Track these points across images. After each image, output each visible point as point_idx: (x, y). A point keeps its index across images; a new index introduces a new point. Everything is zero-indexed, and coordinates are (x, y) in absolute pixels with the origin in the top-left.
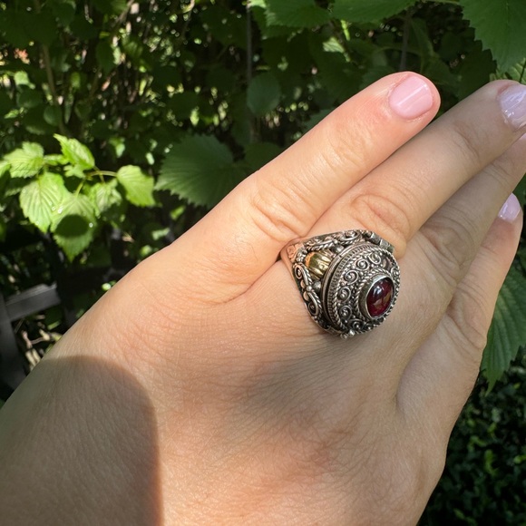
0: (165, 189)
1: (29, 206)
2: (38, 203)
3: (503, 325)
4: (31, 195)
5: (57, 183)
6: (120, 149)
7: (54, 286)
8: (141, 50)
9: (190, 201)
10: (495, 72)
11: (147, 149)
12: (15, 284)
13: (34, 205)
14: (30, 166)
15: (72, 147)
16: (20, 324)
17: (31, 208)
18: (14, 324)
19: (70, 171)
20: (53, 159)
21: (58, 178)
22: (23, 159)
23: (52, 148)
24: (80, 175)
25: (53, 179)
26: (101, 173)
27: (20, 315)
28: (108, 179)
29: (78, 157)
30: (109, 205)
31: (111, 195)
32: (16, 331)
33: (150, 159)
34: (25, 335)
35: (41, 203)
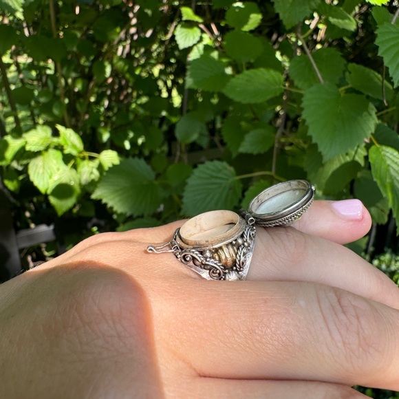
0: (99, 198)
1: (35, 173)
2: (41, 171)
4: (37, 166)
5: (56, 158)
6: (106, 136)
7: (52, 227)
8: (126, 68)
11: (126, 137)
13: (38, 173)
14: (41, 143)
15: (68, 135)
16: (25, 251)
17: (36, 175)
18: (21, 251)
19: (67, 151)
20: (55, 140)
21: (58, 154)
22: (36, 138)
24: (74, 153)
25: (53, 155)
26: (87, 154)
27: (26, 244)
29: (72, 143)
31: (92, 173)
32: (22, 256)
33: (127, 145)
34: (29, 258)
35: (43, 173)
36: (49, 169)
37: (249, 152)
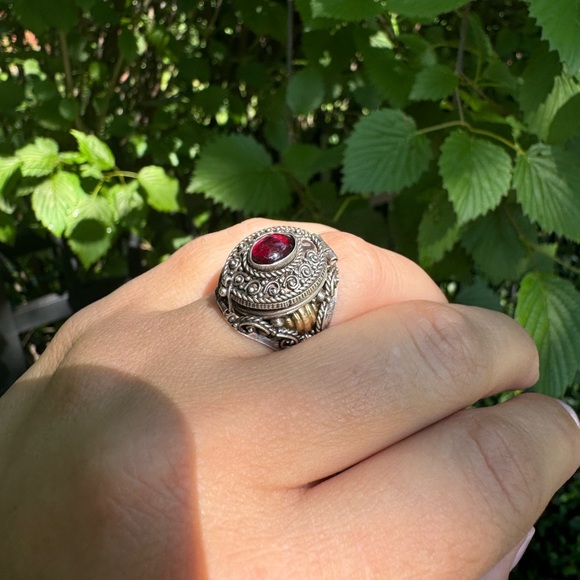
0: (199, 192)
1: (42, 208)
2: (52, 205)
3: (560, 347)
4: (45, 197)
5: (73, 183)
6: (141, 148)
7: (66, 297)
8: (167, 39)
9: (226, 205)
10: (560, 75)
11: (171, 148)
12: (22, 293)
13: (48, 208)
14: (44, 164)
15: (91, 144)
16: (28, 337)
17: (45, 210)
18: (22, 336)
19: (87, 171)
20: (69, 157)
21: (74, 178)
22: (36, 155)
23: (68, 145)
24: (98, 175)
25: (68, 179)
26: (121, 174)
27: (28, 326)
28: (128, 180)
29: (96, 155)
30: (130, 209)
31: (132, 199)
32: (24, 344)
33: (174, 160)
34: (33, 349)
35: (55, 206)
36: (64, 199)
37: (426, 98)
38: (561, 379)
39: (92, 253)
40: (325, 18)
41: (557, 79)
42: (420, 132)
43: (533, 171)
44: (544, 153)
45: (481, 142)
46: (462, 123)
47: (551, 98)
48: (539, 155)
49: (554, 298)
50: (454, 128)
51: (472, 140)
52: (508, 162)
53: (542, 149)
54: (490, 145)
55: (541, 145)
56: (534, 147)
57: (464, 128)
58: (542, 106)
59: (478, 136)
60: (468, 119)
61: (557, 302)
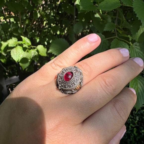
0: (51, 52)
2: (15, 54)
4: (14, 52)
5: (21, 49)
6: (38, 40)
7: (18, 76)
8: (45, 14)
11: (45, 41)
12: (8, 75)
13: (14, 55)
14: (14, 44)
15: (25, 39)
16: (9, 86)
18: (7, 86)
19: (24, 46)
20: (20, 42)
21: (21, 47)
22: (12, 42)
23: (20, 39)
24: (27, 47)
25: (20, 48)
26: (33, 47)
27: (9, 84)
28: (34, 48)
29: (27, 42)
30: (35, 55)
31: (35, 53)
32: (7, 88)
33: (46, 43)
34: (10, 89)
35: (16, 54)
37: (108, 30)
38: (141, 102)
39: (25, 66)
40: (83, 10)
41: (140, 26)
42: (106, 39)
43: (134, 49)
44: (137, 45)
45: (121, 42)
46: (117, 37)
47: (139, 31)
48: (136, 45)
49: (140, 81)
50: (114, 38)
51: (119, 41)
52: (128, 47)
53: (137, 44)
54: (123, 43)
55: (136, 43)
56: (135, 43)
57: (117, 38)
58: (137, 33)
59: (121, 40)
60: (118, 36)
61: (140, 82)
